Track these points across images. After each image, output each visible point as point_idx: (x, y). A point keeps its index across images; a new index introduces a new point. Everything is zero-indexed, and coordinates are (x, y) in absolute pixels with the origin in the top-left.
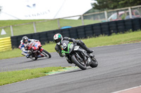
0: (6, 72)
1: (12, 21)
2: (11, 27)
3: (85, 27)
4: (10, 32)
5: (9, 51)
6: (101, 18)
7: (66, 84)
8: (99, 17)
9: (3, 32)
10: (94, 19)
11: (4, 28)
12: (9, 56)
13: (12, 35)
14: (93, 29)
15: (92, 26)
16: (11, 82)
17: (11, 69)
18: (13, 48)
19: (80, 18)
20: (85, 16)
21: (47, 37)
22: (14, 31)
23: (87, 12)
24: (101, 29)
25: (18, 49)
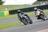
0: (7, 23)
1: (9, 5)
2: (9, 7)
4: (9, 9)
7: (28, 27)
9: (6, 9)
11: (7, 8)
13: (9, 10)
16: (9, 26)
17: (9, 22)
18: (10, 15)
22: (10, 9)
23: (35, 2)
24: (40, 8)
25: (11, 15)
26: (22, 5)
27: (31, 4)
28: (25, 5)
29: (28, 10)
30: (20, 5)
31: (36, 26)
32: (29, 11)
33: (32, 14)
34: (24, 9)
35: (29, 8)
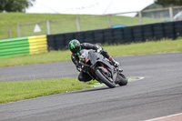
0: (39, 81)
2: (48, 23)
3: (143, 27)
4: (46, 29)
5: (44, 53)
6: (164, 16)
8: (161, 14)
9: (37, 29)
10: (155, 17)
11: (39, 24)
12: (43, 60)
13: (49, 33)
14: (153, 31)
15: (152, 26)
16: (45, 94)
17: (46, 78)
18: (49, 50)
19: (137, 15)
20: (144, 13)
21: (94, 37)
22: (51, 28)
23: (147, 8)
24: (164, 30)
25: (55, 52)
26: (96, 16)
27: (133, 15)
28: (110, 15)
29: (120, 37)
30: (90, 16)
31: (148, 97)
32: (123, 38)
33: (133, 51)
34: (103, 31)
35: (122, 29)
